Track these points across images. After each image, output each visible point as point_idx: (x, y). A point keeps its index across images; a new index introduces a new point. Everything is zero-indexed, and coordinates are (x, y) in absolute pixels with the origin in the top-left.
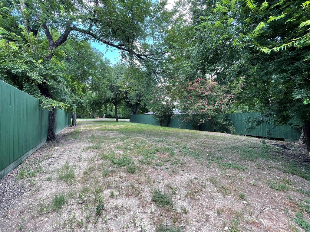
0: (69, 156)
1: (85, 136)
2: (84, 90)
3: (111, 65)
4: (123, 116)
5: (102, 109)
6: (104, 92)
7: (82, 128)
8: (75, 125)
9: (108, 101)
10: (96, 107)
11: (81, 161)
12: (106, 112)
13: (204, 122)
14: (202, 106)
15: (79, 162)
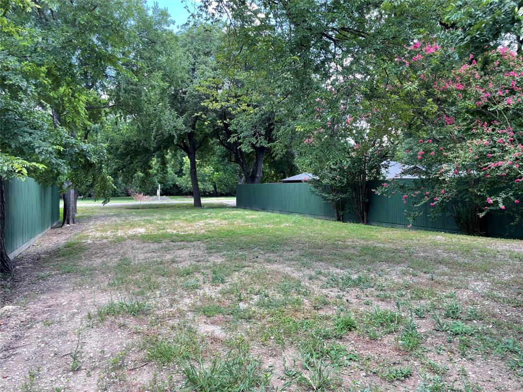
0: (43, 345)
3: (174, 29)
4: (215, 187)
5: (151, 168)
8: (71, 221)
9: (168, 142)
10: (132, 163)
11: (78, 370)
12: (165, 177)
13: (501, 206)
14: (494, 149)
15: (71, 373)
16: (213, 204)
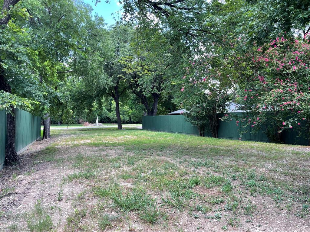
0: (42, 191)
1: (66, 156)
2: (61, 75)
3: (107, 28)
4: (130, 118)
5: (93, 107)
6: (96, 77)
7: (60, 143)
8: (48, 137)
9: (103, 92)
10: (82, 104)
11: (61, 200)
12: (101, 112)
13: (290, 126)
14: (286, 95)
15: (58, 201)
16: (128, 128)
